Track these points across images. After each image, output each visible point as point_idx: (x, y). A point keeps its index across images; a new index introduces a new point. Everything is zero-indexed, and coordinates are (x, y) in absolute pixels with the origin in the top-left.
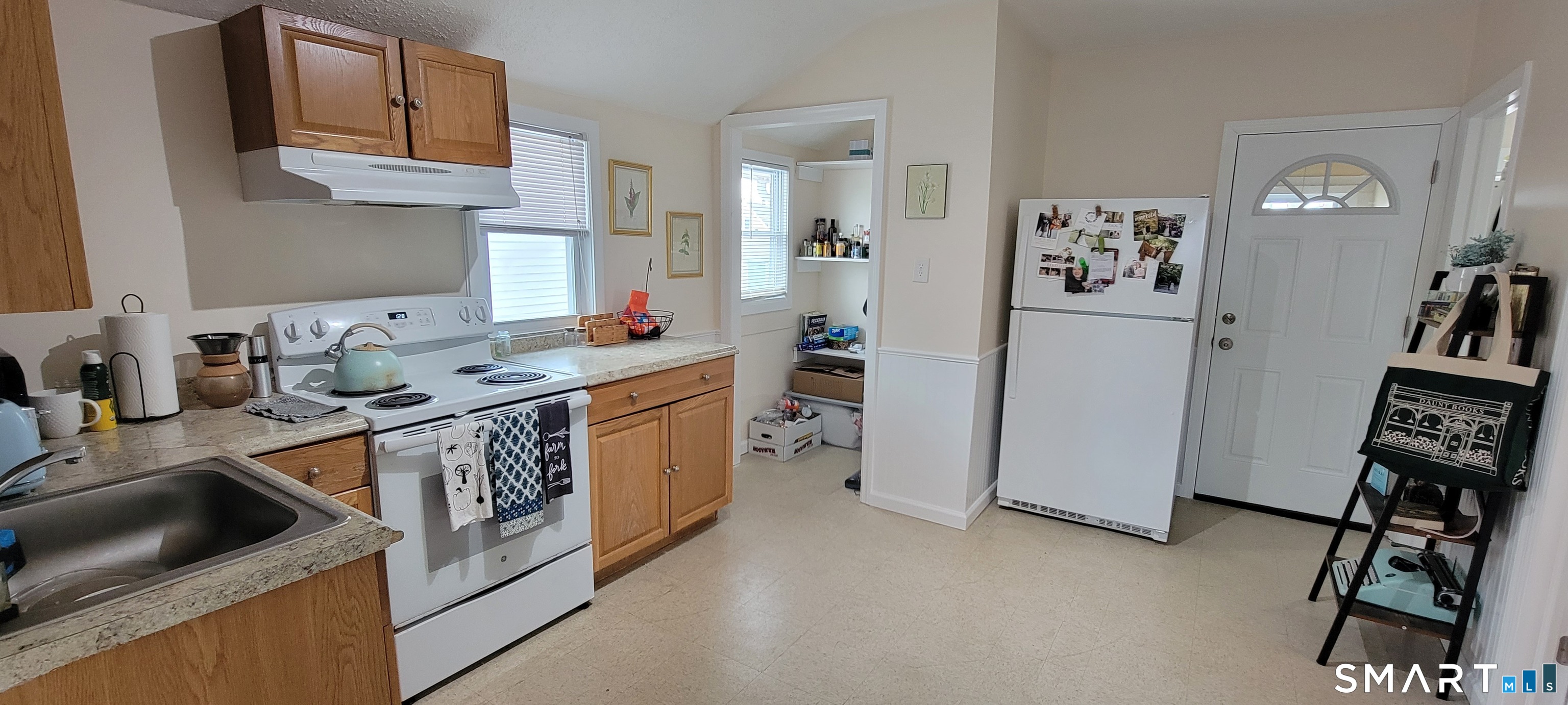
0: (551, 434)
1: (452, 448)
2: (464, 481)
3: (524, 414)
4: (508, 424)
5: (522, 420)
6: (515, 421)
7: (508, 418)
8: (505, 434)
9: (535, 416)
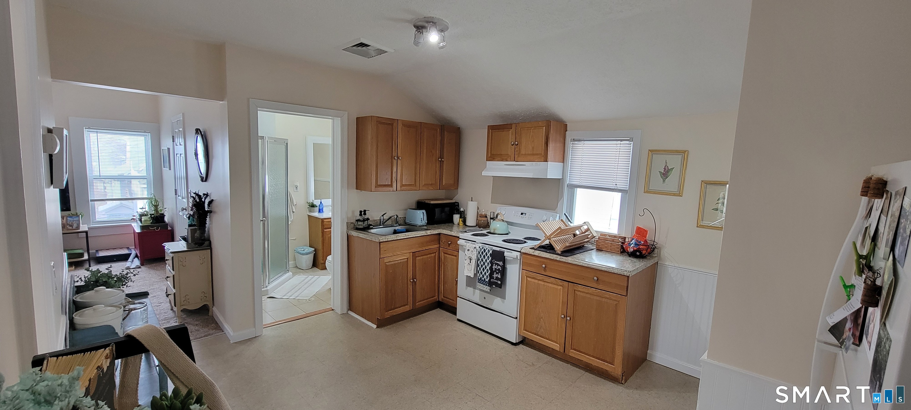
0: (496, 261)
1: (468, 250)
2: (470, 262)
3: (488, 249)
4: (483, 250)
5: (487, 251)
6: (485, 250)
7: (483, 248)
8: (481, 253)
9: (491, 252)
